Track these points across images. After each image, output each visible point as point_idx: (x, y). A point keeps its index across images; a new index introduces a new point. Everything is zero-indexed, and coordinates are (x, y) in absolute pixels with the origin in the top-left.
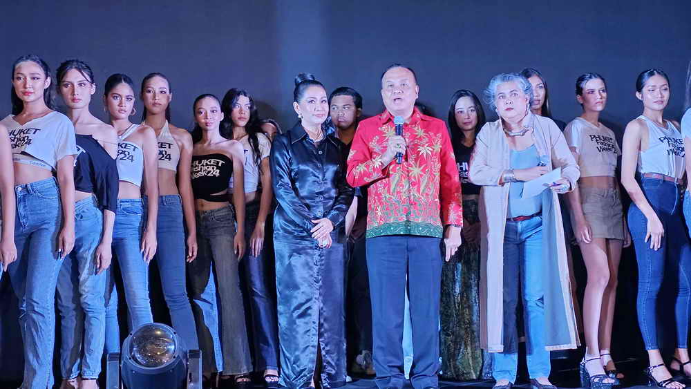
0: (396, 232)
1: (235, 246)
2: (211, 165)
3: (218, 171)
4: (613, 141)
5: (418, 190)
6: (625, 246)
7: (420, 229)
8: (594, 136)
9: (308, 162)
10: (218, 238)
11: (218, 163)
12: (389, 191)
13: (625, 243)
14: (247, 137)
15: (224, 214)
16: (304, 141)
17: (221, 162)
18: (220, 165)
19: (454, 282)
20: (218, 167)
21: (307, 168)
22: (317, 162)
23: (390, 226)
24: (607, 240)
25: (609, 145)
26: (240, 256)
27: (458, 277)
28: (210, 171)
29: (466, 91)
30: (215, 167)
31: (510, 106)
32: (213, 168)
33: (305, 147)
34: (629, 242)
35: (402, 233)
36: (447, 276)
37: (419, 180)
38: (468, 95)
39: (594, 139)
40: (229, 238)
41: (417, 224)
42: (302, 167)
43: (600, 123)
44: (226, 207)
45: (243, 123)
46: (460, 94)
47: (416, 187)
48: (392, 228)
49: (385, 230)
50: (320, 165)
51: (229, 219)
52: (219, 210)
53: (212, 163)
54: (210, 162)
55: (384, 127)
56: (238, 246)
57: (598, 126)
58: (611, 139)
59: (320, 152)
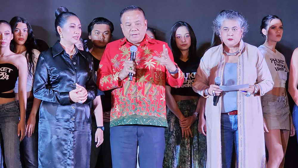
0: (127, 123)
1: (19, 130)
2: (3, 72)
3: (8, 76)
4: (284, 63)
5: (143, 93)
6: (291, 136)
7: (144, 120)
8: (273, 59)
9: (66, 70)
10: (7, 124)
11: (8, 70)
12: (123, 94)
13: (291, 133)
14: (25, 52)
15: (11, 107)
16: (62, 55)
17: (10, 70)
18: (9, 71)
19: (173, 158)
20: (8, 73)
21: (65, 74)
22: (72, 70)
23: (124, 118)
24: (281, 130)
25: (282, 66)
26: (21, 138)
27: (177, 156)
28: (2, 76)
29: (183, 22)
30: (6, 73)
31: (231, 37)
32: (4, 74)
33: (63, 59)
34: (294, 133)
35: (131, 123)
36: (167, 154)
37: (144, 86)
38: (185, 25)
39: (273, 62)
40: (14, 124)
41: (142, 117)
42: (62, 74)
43: (276, 50)
44: (13, 102)
45: (22, 42)
46: (179, 25)
47: (141, 90)
48: (125, 120)
49: (121, 121)
50: (74, 72)
51: (15, 111)
52: (8, 104)
53: (3, 70)
54: (2, 69)
55: (123, 47)
56: (20, 131)
57: (275, 52)
58: (283, 61)
59: (75, 63)
